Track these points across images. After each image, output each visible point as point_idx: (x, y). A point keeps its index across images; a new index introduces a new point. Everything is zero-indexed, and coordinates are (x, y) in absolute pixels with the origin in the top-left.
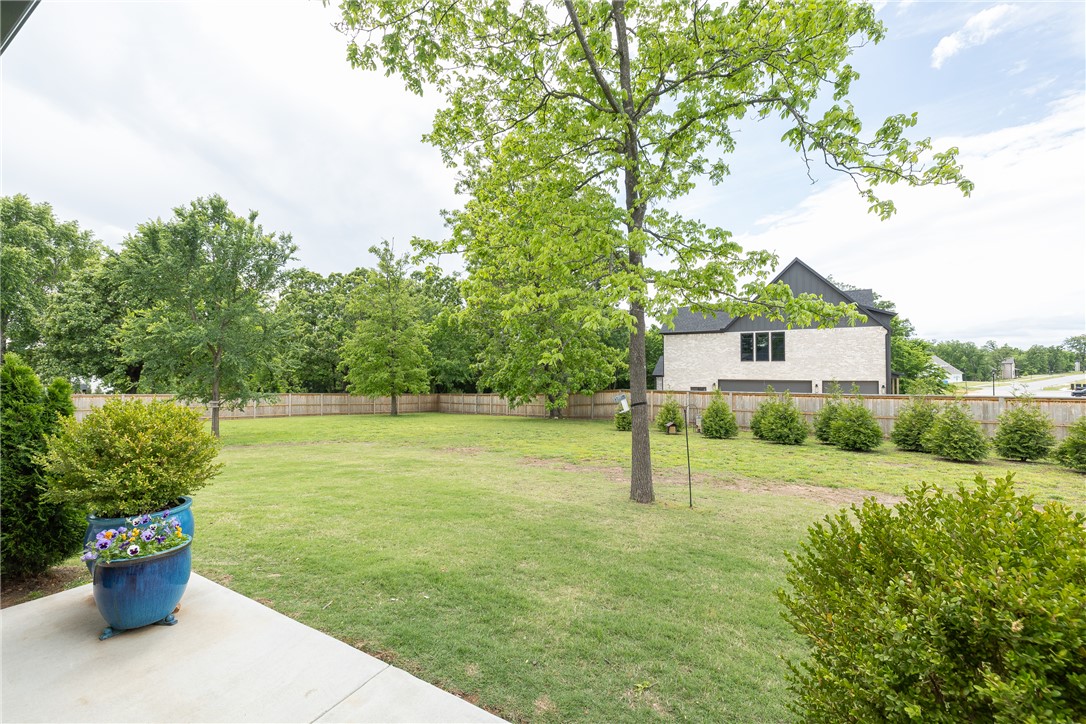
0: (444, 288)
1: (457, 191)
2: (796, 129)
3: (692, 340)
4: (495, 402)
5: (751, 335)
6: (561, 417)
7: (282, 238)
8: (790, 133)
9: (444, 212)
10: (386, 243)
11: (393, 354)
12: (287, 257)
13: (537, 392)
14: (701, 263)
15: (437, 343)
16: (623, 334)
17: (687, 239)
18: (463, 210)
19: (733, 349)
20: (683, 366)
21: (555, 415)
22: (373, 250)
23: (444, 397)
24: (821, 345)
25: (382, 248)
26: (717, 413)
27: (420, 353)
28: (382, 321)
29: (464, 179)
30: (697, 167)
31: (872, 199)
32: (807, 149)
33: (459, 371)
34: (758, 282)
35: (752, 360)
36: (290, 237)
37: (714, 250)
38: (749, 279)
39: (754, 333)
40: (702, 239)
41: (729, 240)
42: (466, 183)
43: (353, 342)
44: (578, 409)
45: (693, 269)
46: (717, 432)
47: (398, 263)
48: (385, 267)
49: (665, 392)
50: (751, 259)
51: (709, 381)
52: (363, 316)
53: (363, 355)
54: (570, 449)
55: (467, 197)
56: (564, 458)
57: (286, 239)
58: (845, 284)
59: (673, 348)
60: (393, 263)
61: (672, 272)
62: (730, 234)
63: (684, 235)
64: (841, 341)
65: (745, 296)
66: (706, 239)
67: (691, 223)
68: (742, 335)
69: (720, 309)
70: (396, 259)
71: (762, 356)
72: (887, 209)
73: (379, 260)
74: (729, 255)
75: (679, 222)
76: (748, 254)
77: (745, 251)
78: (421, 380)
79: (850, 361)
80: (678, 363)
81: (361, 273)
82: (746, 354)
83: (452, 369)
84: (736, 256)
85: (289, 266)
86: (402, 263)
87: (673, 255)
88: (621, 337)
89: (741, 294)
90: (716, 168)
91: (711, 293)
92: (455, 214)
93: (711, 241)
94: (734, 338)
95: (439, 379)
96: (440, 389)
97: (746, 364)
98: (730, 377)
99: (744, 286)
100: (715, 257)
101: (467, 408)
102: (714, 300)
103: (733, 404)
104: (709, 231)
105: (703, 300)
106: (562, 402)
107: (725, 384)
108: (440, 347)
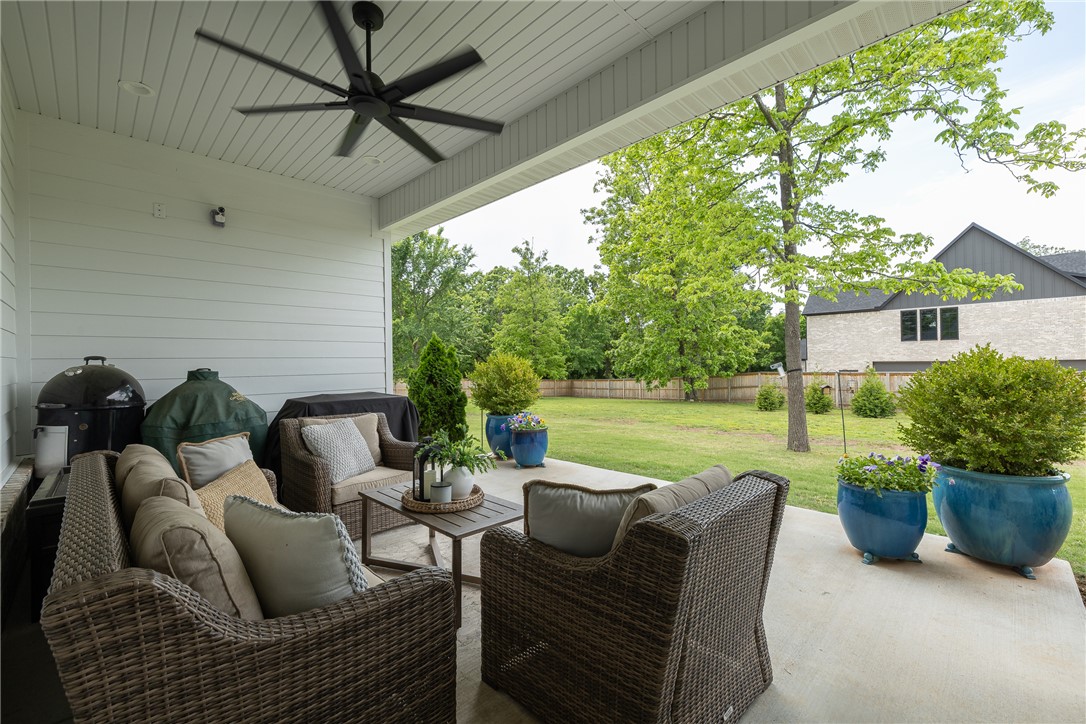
0: (572, 280)
1: (595, 190)
2: (948, 131)
3: (840, 321)
4: (628, 387)
5: (914, 313)
6: (696, 400)
7: (465, 249)
8: (942, 134)
9: (584, 211)
10: (527, 243)
11: (535, 342)
12: (465, 265)
13: (672, 376)
14: (853, 247)
15: (572, 333)
16: (759, 317)
17: (839, 227)
18: (599, 207)
19: (891, 328)
20: (830, 348)
21: (691, 397)
22: (516, 250)
23: (577, 383)
24: (1008, 320)
25: (523, 247)
26: (871, 392)
27: (559, 341)
28: (526, 313)
29: (602, 178)
30: (850, 158)
31: (1031, 181)
32: (960, 148)
33: (592, 359)
34: (912, 262)
35: (915, 339)
36: (471, 249)
37: (866, 235)
38: (902, 259)
39: (918, 309)
40: (855, 225)
41: (882, 226)
42: (603, 181)
43: (501, 333)
44: (714, 392)
45: (845, 251)
46: (871, 411)
47: (537, 261)
48: (526, 264)
49: (810, 374)
50: (905, 242)
51: (861, 363)
52: (509, 310)
53: (510, 345)
54: (717, 421)
55: (604, 195)
56: (712, 428)
57: (467, 250)
58: (1049, 246)
59: (815, 328)
60: (533, 260)
61: (826, 257)
62: (884, 220)
63: (836, 224)
64: (1036, 315)
65: (897, 274)
66: (858, 226)
67: (844, 213)
68: (903, 314)
69: (874, 288)
70: (535, 257)
71: (929, 334)
72: (1049, 189)
73: (520, 259)
74: (882, 239)
75: (832, 212)
76: (901, 237)
77: (898, 235)
78: (560, 366)
79: (1050, 338)
80: (824, 345)
81: (500, 271)
82: (908, 332)
83: (585, 357)
84: (889, 239)
85: (469, 271)
86: (541, 260)
87: (826, 240)
88: (757, 320)
89: (894, 273)
90: (869, 157)
91: (864, 274)
92: (592, 211)
93: (864, 227)
94: (894, 317)
95: (575, 365)
96: (574, 375)
97: (907, 344)
98: (887, 358)
99: (897, 266)
100: (868, 241)
101: (600, 393)
102: (867, 278)
103: (891, 385)
104: (861, 219)
105: (856, 279)
106: (702, 384)
107: (880, 366)
108: (574, 336)
